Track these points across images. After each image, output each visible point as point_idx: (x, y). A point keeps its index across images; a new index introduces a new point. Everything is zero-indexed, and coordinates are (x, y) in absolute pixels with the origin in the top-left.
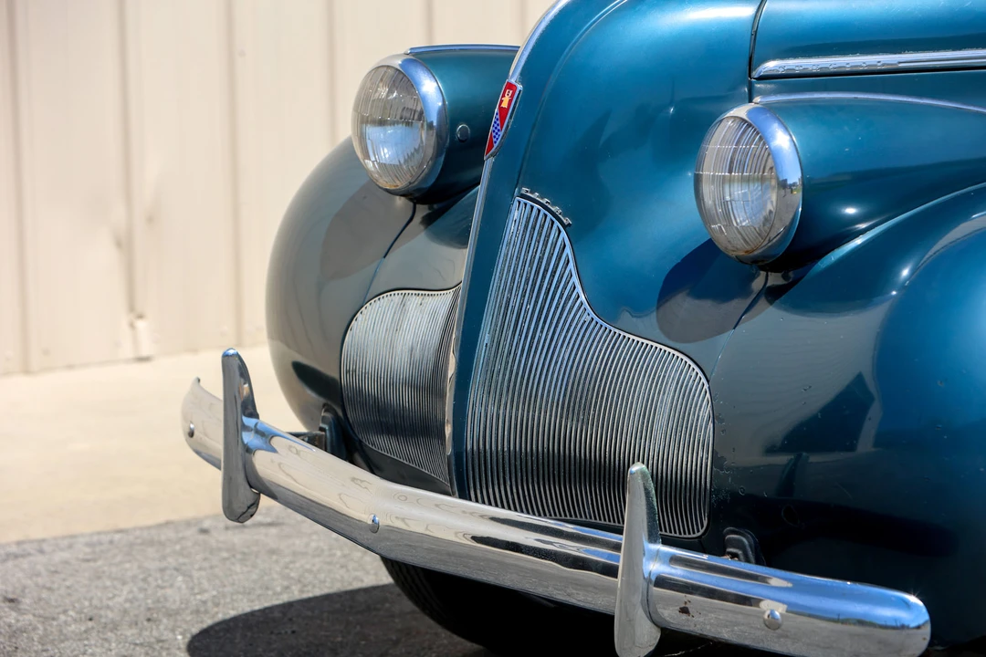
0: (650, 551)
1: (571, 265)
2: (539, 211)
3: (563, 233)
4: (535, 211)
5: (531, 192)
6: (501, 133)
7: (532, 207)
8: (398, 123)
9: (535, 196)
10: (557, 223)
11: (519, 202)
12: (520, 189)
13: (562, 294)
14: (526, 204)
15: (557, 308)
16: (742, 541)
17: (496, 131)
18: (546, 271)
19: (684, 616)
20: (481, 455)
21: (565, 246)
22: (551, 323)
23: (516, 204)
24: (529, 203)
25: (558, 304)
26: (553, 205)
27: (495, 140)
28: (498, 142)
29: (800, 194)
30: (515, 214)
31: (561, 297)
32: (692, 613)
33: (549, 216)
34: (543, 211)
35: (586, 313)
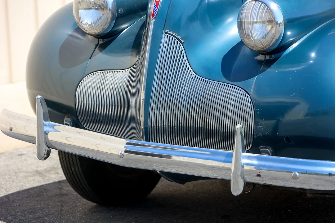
0: (243, 156)
1: (185, 57)
2: (173, 38)
3: (182, 46)
4: (171, 38)
5: (169, 31)
6: (157, 10)
7: (170, 37)
8: (91, 9)
9: (171, 33)
10: (179, 42)
11: (165, 35)
12: (165, 30)
13: (183, 68)
14: (167, 36)
15: (181, 73)
16: (268, 151)
17: (155, 10)
18: (176, 60)
19: (259, 178)
20: (155, 128)
21: (182, 50)
22: (180, 78)
23: (164, 36)
24: (169, 35)
25: (182, 71)
26: (178, 36)
27: (155, 13)
28: (156, 14)
29: (283, 26)
30: (164, 40)
31: (182, 69)
32: (262, 176)
33: (176, 40)
34: (174, 38)
35: (193, 74)
